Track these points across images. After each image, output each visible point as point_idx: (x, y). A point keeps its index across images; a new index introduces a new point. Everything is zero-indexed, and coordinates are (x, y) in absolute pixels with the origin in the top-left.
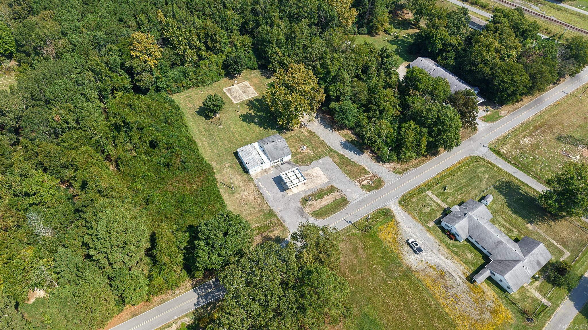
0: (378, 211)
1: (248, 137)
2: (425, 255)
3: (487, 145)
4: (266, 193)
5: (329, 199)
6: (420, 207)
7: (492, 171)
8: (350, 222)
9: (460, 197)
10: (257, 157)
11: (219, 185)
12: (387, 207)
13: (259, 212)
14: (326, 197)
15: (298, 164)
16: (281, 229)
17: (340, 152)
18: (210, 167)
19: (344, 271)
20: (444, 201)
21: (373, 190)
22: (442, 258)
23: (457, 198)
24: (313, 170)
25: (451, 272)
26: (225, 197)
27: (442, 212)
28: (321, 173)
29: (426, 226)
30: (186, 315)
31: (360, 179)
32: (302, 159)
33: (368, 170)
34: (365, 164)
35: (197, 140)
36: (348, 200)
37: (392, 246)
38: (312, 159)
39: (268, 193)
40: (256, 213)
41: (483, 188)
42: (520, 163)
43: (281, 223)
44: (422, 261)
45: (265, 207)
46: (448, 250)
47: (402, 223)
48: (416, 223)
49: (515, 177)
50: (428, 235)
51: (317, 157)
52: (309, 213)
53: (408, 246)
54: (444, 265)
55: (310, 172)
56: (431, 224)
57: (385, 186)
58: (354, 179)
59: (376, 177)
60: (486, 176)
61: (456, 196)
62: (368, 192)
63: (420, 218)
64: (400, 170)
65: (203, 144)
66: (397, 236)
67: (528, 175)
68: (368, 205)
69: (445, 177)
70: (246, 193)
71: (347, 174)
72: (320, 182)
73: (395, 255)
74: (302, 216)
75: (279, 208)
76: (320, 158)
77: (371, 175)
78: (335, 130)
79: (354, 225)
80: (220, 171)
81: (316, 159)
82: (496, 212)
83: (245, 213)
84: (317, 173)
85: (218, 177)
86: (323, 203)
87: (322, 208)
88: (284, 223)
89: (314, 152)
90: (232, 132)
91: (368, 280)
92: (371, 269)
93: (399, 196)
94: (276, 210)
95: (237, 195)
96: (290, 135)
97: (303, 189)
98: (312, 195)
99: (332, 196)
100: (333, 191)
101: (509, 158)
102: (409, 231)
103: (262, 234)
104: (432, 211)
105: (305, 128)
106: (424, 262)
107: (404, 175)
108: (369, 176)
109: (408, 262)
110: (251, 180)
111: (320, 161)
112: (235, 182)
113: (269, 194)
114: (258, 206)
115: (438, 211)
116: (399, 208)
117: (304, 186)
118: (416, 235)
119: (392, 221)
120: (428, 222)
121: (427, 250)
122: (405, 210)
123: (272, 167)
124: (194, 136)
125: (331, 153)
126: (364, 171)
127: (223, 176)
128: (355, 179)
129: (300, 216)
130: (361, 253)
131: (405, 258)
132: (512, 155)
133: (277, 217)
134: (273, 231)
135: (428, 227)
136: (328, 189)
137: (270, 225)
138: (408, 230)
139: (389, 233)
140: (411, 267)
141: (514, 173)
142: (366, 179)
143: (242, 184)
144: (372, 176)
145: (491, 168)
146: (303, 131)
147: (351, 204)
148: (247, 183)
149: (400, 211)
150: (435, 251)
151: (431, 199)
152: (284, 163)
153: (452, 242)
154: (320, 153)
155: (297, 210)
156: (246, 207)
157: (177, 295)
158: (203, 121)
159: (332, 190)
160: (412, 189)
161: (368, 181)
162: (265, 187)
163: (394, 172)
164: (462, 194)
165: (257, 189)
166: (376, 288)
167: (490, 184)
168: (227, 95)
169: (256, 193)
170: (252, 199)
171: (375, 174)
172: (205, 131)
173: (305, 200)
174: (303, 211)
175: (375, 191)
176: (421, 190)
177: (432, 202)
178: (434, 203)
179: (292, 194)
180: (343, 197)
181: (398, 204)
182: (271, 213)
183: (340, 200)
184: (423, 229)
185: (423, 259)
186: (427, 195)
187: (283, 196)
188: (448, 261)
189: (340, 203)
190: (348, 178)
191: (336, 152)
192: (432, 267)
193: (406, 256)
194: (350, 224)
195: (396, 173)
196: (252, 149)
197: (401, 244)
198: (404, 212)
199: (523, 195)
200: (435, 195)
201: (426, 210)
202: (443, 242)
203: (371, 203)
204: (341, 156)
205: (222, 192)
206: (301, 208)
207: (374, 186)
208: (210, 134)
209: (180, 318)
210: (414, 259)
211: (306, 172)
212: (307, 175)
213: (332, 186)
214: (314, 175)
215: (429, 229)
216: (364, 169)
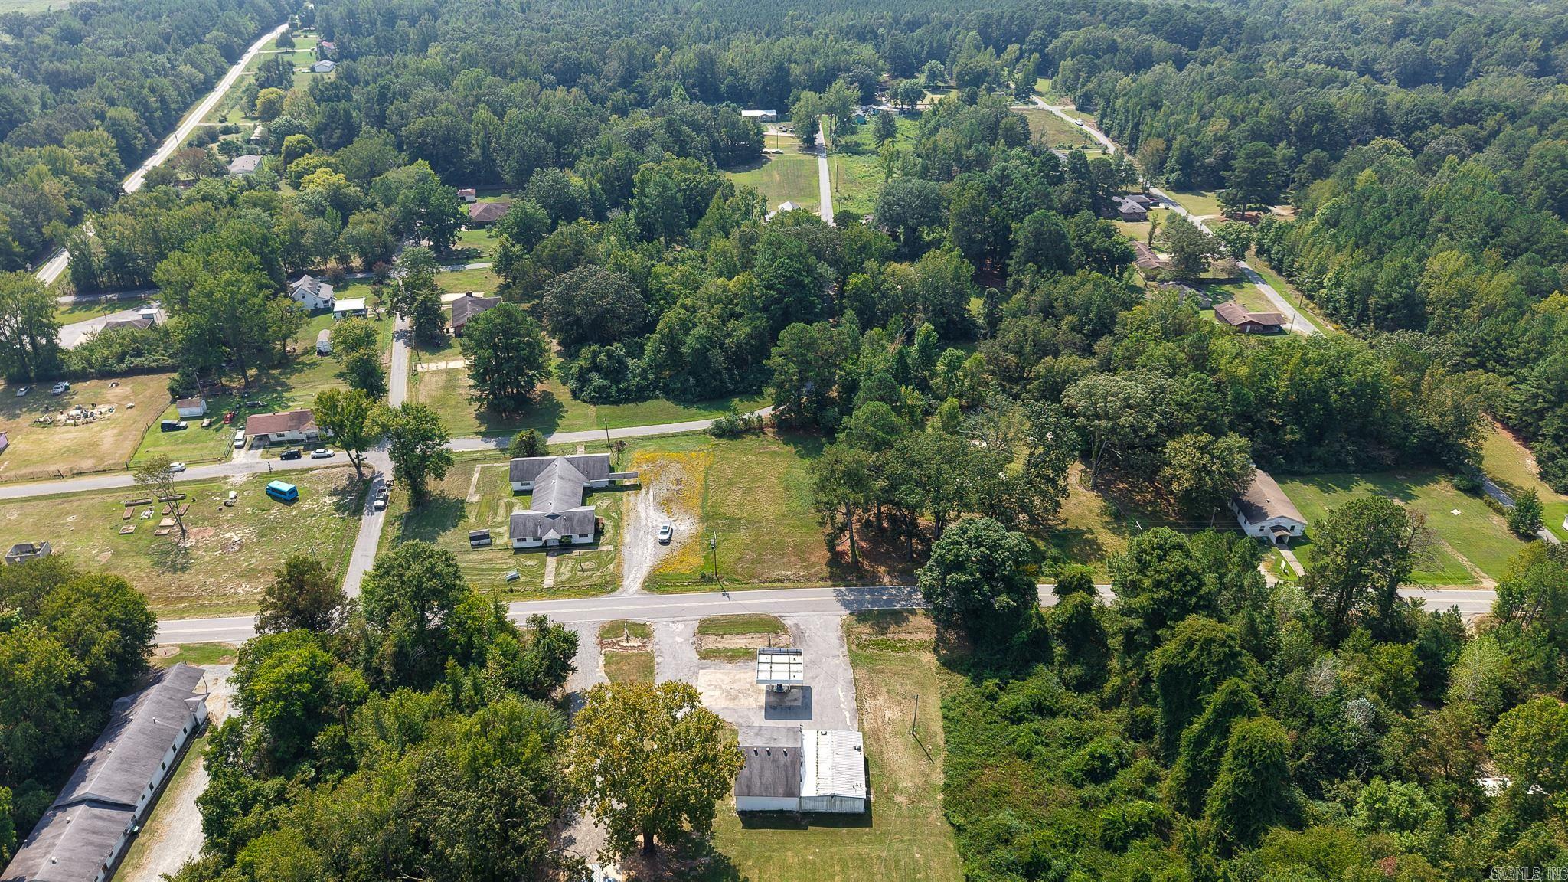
2: (661, 524)
4: (845, 696)
6: (591, 573)
12: (645, 592)
13: (881, 671)
14: (731, 647)
20: (542, 564)
21: (635, 624)
22: (642, 513)
23: (515, 560)
24: (714, 703)
25: (652, 500)
29: (616, 550)
31: (635, 652)
33: (603, 659)
34: (597, 672)
36: (698, 625)
39: (841, 697)
40: (886, 671)
43: (848, 640)
45: (862, 674)
46: (624, 516)
48: (626, 558)
50: (628, 539)
52: (786, 633)
53: (673, 539)
54: (651, 507)
56: (605, 548)
62: (648, 623)
66: (675, 554)
68: (671, 606)
70: (888, 714)
71: (651, 665)
72: (720, 676)
74: (803, 634)
80: (927, 789)
86: (746, 639)
87: (756, 632)
88: (842, 637)
94: (844, 662)
95: (910, 718)
99: (718, 646)
100: (709, 652)
106: (672, 519)
108: (613, 650)
109: (693, 527)
110: (863, 736)
112: (901, 748)
113: (841, 694)
114: (876, 681)
119: (659, 573)
120: (607, 551)
126: (613, 660)
127: (924, 774)
128: (649, 653)
129: (807, 635)
134: (871, 636)
135: (615, 547)
136: (716, 657)
137: (869, 645)
138: (649, 554)
139: (682, 562)
140: (697, 520)
143: (888, 736)
144: (607, 648)
147: (700, 618)
148: (875, 731)
150: (643, 523)
151: (557, 574)
153: (606, 522)
155: (805, 645)
165: (860, 711)
169: (866, 706)
170: (881, 700)
171: (600, 647)
174: (795, 641)
175: (634, 621)
177: (562, 570)
178: (563, 567)
180: (701, 633)
183: (711, 632)
184: (625, 551)
186: (556, 583)
187: (814, 678)
188: (641, 509)
189: (717, 627)
192: (669, 512)
193: (690, 531)
196: (826, 777)
197: (680, 544)
200: (543, 578)
201: (587, 566)
202: (617, 526)
203: (663, 605)
205: (940, 739)
206: (795, 646)
210: (683, 525)
211: (731, 705)
212: (735, 698)
213: (704, 658)
214: (718, 693)
215: (617, 546)
216: (607, 664)
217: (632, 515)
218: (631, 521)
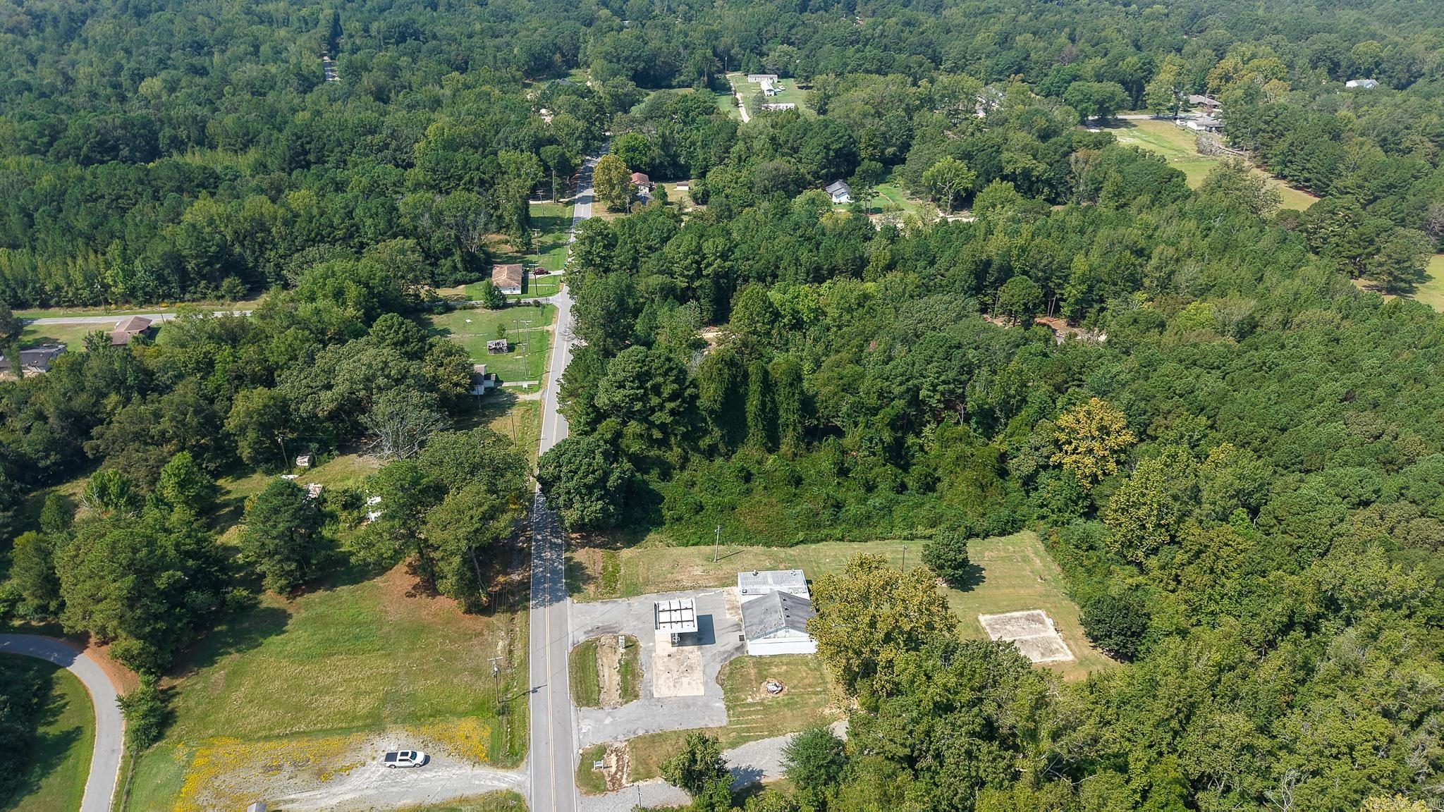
0: (525, 746)
2: (378, 771)
5: (610, 682)
8: (535, 691)
11: (737, 547)
12: (523, 765)
13: (647, 579)
14: (617, 678)
15: (731, 663)
16: (592, 596)
18: (789, 545)
21: (582, 764)
22: (347, 797)
25: (312, 793)
26: (708, 549)
28: (682, 693)
32: (742, 676)
33: (640, 783)
34: (661, 785)
35: (872, 544)
37: (440, 727)
38: (732, 692)
44: (373, 759)
45: (651, 588)
47: (469, 771)
48: (448, 796)
51: (734, 704)
52: (598, 639)
54: (334, 790)
55: (698, 675)
57: (576, 792)
58: (634, 744)
59: (613, 790)
62: (581, 751)
65: (854, 549)
66: (450, 747)
68: (551, 737)
70: (698, 573)
71: (653, 736)
72: (661, 681)
73: (421, 724)
76: (728, 708)
77: (624, 781)
79: (524, 695)
81: (727, 699)
84: (685, 686)
85: (759, 549)
86: (606, 670)
87: (597, 663)
88: (603, 603)
89: (752, 704)
91: (415, 664)
92: (428, 677)
93: (531, 805)
94: (635, 600)
97: (660, 651)
98: (635, 659)
99: (613, 690)
102: (443, 773)
103: (602, 574)
106: (369, 761)
108: (625, 776)
109: (392, 736)
110: (725, 586)
111: (721, 705)
116: (503, 786)
117: (666, 654)
118: (427, 780)
121: (383, 780)
122: (490, 794)
123: (740, 619)
125: (734, 734)
126: (643, 774)
133: (621, 598)
134: (597, 587)
137: (611, 587)
138: (446, 774)
139: (467, 738)
140: (379, 734)
142: (620, 768)
143: (722, 574)
144: (619, 784)
146: (836, 711)
147: (572, 708)
148: (718, 580)
149: (496, 783)
150: (370, 792)
152: (742, 640)
154: (743, 714)
156: (667, 567)
159: (629, 692)
161: (613, 770)
168: (1016, 611)
170: (680, 578)
173: (631, 645)
174: (610, 632)
175: (577, 765)
181: (516, 790)
182: (633, 592)
185: (375, 762)
188: (335, 801)
189: (587, 693)
190: (641, 733)
191: (733, 744)
192: (351, 768)
194: (532, 689)
196: (790, 588)
197: (430, 745)
198: (490, 789)
203: (551, 745)
206: (616, 633)
207: (589, 770)
210: (387, 748)
211: (700, 669)
212: (690, 666)
213: (636, 696)
214: (685, 680)
216: (649, 776)
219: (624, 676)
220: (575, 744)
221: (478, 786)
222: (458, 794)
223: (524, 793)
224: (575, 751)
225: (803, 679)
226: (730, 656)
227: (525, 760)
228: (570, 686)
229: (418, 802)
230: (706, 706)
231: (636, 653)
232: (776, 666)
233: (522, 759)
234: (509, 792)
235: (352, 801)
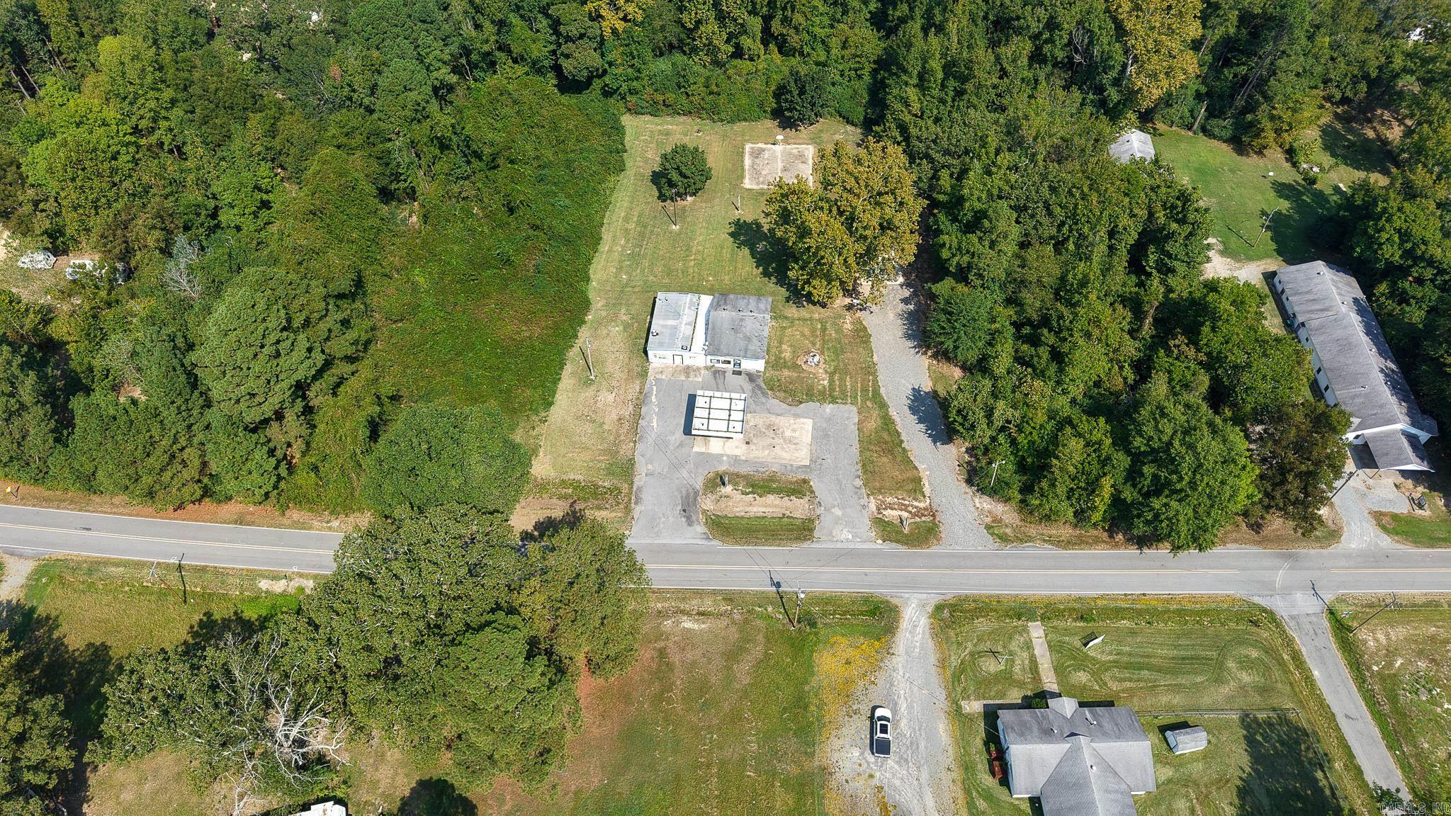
0: (866, 600)
1: (714, 276)
2: (891, 768)
3: (1329, 597)
4: (650, 421)
5: (776, 506)
6: (981, 647)
7: (1277, 673)
8: (778, 585)
9: (1114, 686)
10: (685, 330)
11: (573, 353)
12: (894, 601)
13: (604, 452)
14: (771, 499)
15: (772, 389)
16: (619, 515)
17: (893, 412)
18: (585, 305)
19: (673, 683)
20: (1059, 670)
21: (898, 541)
22: (930, 802)
23: (1105, 684)
24: (792, 421)
26: (567, 381)
27: (1029, 693)
28: (807, 438)
29: (955, 702)
30: (315, 577)
31: (889, 500)
32: (791, 383)
33: (927, 490)
34: (928, 469)
35: (606, 235)
36: (816, 534)
37: (828, 697)
38: (812, 395)
39: (655, 421)
40: (598, 452)
41: (1206, 700)
42: (1393, 699)
43: (630, 500)
44: (871, 776)
45: (625, 449)
46: (960, 795)
47: (900, 659)
48: (935, 680)
49: (1338, 729)
50: (943, 731)
51: (829, 396)
52: (704, 512)
53: (868, 723)
55: (782, 422)
56: (974, 707)
57: (934, 549)
58: (875, 491)
59: (934, 515)
60: (1246, 677)
61: (1107, 679)
62: (880, 541)
63: (956, 677)
64: (1008, 531)
65: (610, 251)
66: (861, 683)
67: (1390, 748)
68: (854, 570)
69: (1118, 613)
70: (611, 398)
71: (865, 472)
72: (784, 455)
73: (819, 721)
74: (684, 511)
75: (650, 467)
76: (834, 401)
77: (922, 505)
78: (925, 353)
79: (781, 598)
80: (599, 323)
81: (822, 401)
82: (1187, 786)
83: (578, 438)
84: (797, 434)
85: (584, 333)
86: (755, 509)
87: (742, 517)
88: (636, 503)
89: (831, 382)
90: (689, 249)
91: (708, 736)
92: (735, 718)
93: (950, 594)
94: (642, 467)
95: (590, 392)
96: (808, 316)
97: (738, 452)
98: (745, 477)
99: (789, 503)
100: (800, 493)
101: (1369, 669)
102: (902, 688)
103: (575, 501)
104: (1006, 678)
105: (859, 314)
106: (876, 782)
107: (1008, 550)
108: (916, 503)
109: (836, 756)
110: (644, 374)
111: (829, 408)
112: (609, 362)
113: (655, 424)
114: (612, 438)
115: (1021, 684)
116: (924, 622)
117: (744, 447)
118: (910, 707)
119: (879, 639)
120: (969, 697)
121: (906, 760)
122: (935, 635)
123: (707, 368)
124: (609, 224)
125: (869, 403)
126: (915, 488)
127: (595, 337)
128: (873, 494)
129: (680, 507)
130: (743, 671)
131: (837, 743)
132: (1390, 664)
133: (632, 483)
134: (599, 508)
135: (958, 710)
136: (791, 483)
137: (606, 493)
138: (902, 685)
139: (848, 663)
140: (830, 774)
141: (1347, 716)
142: (904, 507)
143: (617, 375)
144: (925, 509)
145: (1281, 663)
146: (848, 319)
147: (814, 545)
148: (630, 378)
149: (919, 630)
150: (925, 776)
151: (1029, 646)
152: (739, 373)
153: (990, 782)
154: (843, 392)
155: (684, 492)
156: (588, 427)
157: (330, 528)
158: (650, 200)
159: (799, 488)
160: (998, 596)
161: (905, 514)
162: (658, 405)
163: (988, 527)
164: (1128, 684)
165: (641, 401)
166: (708, 766)
167: (1241, 702)
168: (743, 161)
169: (631, 408)
170: (615, 417)
171: (935, 507)
172: (638, 223)
173: (720, 480)
174: (695, 499)
175: (899, 546)
176: (1022, 611)
177: (1025, 655)
178: (1027, 662)
179: (703, 450)
180: (811, 521)
181: (930, 609)
182: (627, 469)
183: (798, 522)
184: (942, 702)
185: (878, 774)
186: (1025, 630)
187: (681, 445)
189: (792, 530)
190: (859, 483)
191: (883, 406)
192: (883, 806)
193: (841, 742)
194: (774, 589)
195: (992, 534)
196: (689, 308)
197: (855, 707)
198: (927, 636)
199: (1318, 791)
200: (1049, 643)
201: (991, 666)
202: (967, 767)
203: (866, 570)
204: (887, 422)
205: (568, 370)
206: (696, 493)
207: (906, 535)
208: (642, 235)
209: (301, 575)
210: (855, 760)
211: (773, 418)
212: (769, 427)
213: (805, 481)
214: (788, 433)
215: (957, 713)
216: (918, 480)
217: (947, 799)
218: (947, 778)
219: (771, 491)
220: (872, 546)
221: (922, 648)
222: (933, 670)
223: (934, 600)
224: (879, 547)
225: (803, 335)
226: (760, 388)
227: (889, 598)
228: (779, 546)
229: (942, 716)
230: (829, 420)
231: (737, 475)
232: (780, 352)
233: (887, 601)
234: (933, 616)
235: (937, 795)
